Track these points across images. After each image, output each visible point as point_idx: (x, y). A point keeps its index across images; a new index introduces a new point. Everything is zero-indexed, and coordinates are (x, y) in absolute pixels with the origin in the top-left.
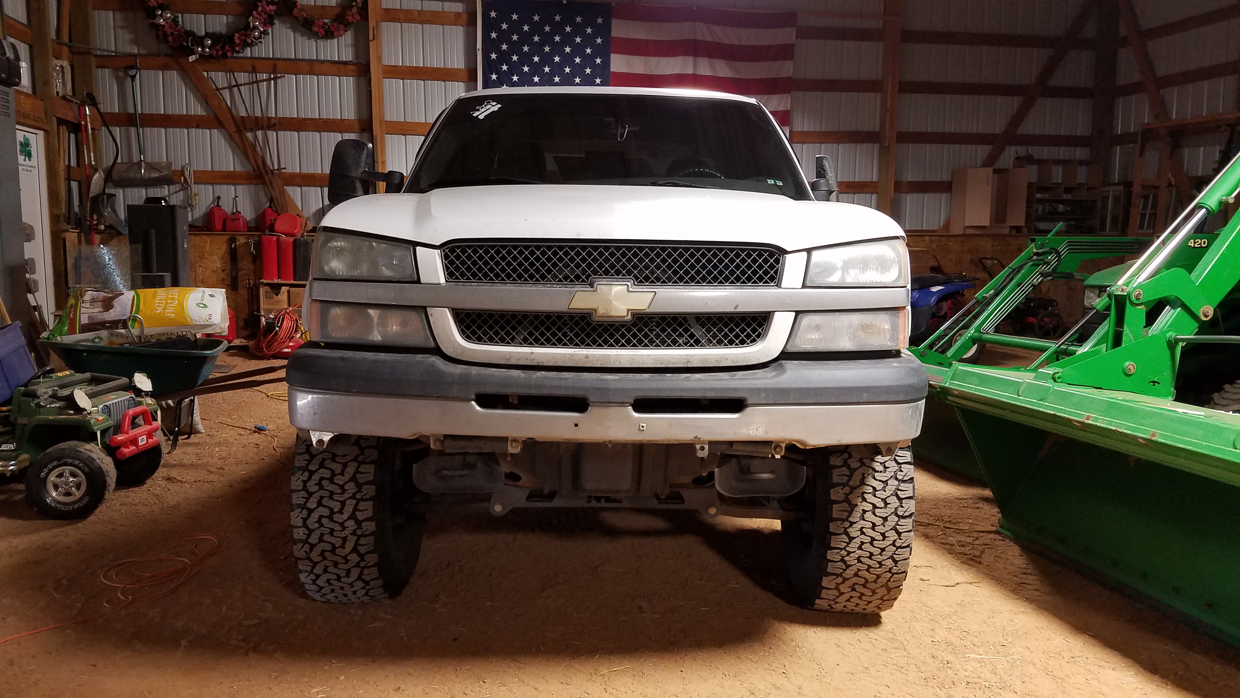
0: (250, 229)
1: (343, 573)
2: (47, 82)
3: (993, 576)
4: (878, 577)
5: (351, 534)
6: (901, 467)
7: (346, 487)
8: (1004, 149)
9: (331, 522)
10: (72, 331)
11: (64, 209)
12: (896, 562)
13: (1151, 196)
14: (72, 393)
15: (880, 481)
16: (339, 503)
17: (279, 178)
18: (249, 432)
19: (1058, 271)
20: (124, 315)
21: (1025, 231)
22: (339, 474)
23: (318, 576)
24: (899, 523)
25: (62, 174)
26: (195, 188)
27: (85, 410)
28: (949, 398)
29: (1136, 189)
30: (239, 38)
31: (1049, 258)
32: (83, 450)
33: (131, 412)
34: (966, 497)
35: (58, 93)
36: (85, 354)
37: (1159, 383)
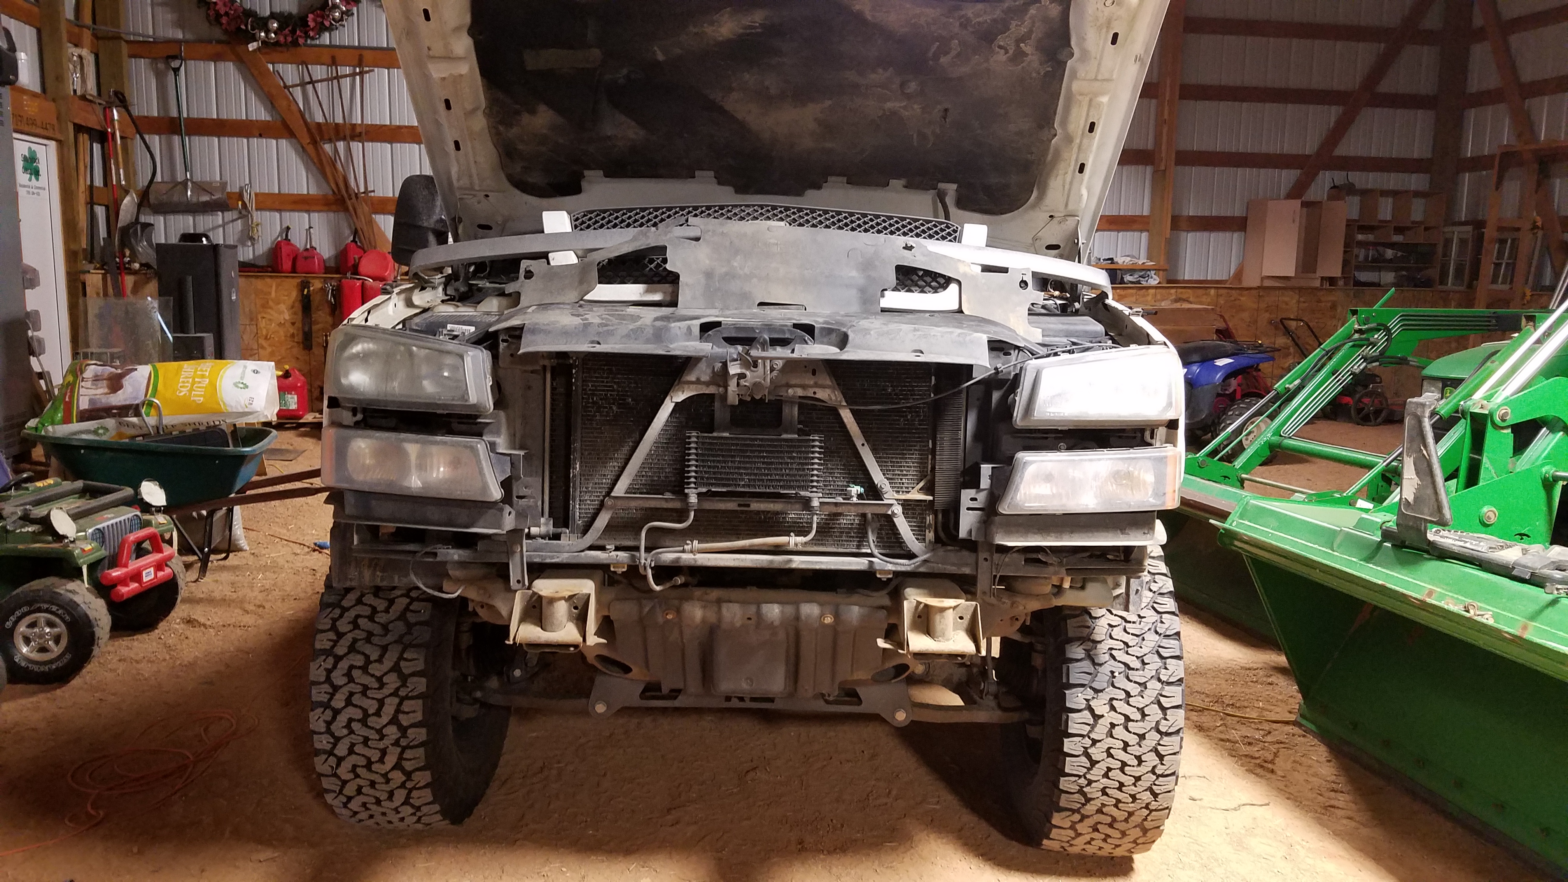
0: (328, 270)
1: (383, 796)
2: (60, 78)
3: (1290, 793)
4: (1131, 814)
5: (392, 745)
6: (1165, 664)
7: (385, 680)
8: (1317, 174)
9: (364, 728)
10: (67, 420)
11: (84, 243)
12: (1155, 795)
13: (1509, 241)
14: (49, 515)
15: (1135, 682)
16: (375, 702)
17: (366, 204)
18: (306, 550)
19: (1387, 354)
20: (136, 398)
21: (1341, 283)
22: (375, 661)
23: (350, 799)
24: (1161, 742)
25: (82, 197)
26: (257, 216)
27: (65, 537)
28: (1236, 543)
29: (1490, 232)
30: (314, 20)
31: (1376, 336)
32: (62, 592)
33: (132, 537)
34: (1255, 666)
35: (75, 91)
36: (82, 451)
37: (1528, 536)
